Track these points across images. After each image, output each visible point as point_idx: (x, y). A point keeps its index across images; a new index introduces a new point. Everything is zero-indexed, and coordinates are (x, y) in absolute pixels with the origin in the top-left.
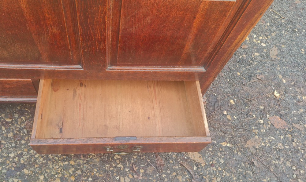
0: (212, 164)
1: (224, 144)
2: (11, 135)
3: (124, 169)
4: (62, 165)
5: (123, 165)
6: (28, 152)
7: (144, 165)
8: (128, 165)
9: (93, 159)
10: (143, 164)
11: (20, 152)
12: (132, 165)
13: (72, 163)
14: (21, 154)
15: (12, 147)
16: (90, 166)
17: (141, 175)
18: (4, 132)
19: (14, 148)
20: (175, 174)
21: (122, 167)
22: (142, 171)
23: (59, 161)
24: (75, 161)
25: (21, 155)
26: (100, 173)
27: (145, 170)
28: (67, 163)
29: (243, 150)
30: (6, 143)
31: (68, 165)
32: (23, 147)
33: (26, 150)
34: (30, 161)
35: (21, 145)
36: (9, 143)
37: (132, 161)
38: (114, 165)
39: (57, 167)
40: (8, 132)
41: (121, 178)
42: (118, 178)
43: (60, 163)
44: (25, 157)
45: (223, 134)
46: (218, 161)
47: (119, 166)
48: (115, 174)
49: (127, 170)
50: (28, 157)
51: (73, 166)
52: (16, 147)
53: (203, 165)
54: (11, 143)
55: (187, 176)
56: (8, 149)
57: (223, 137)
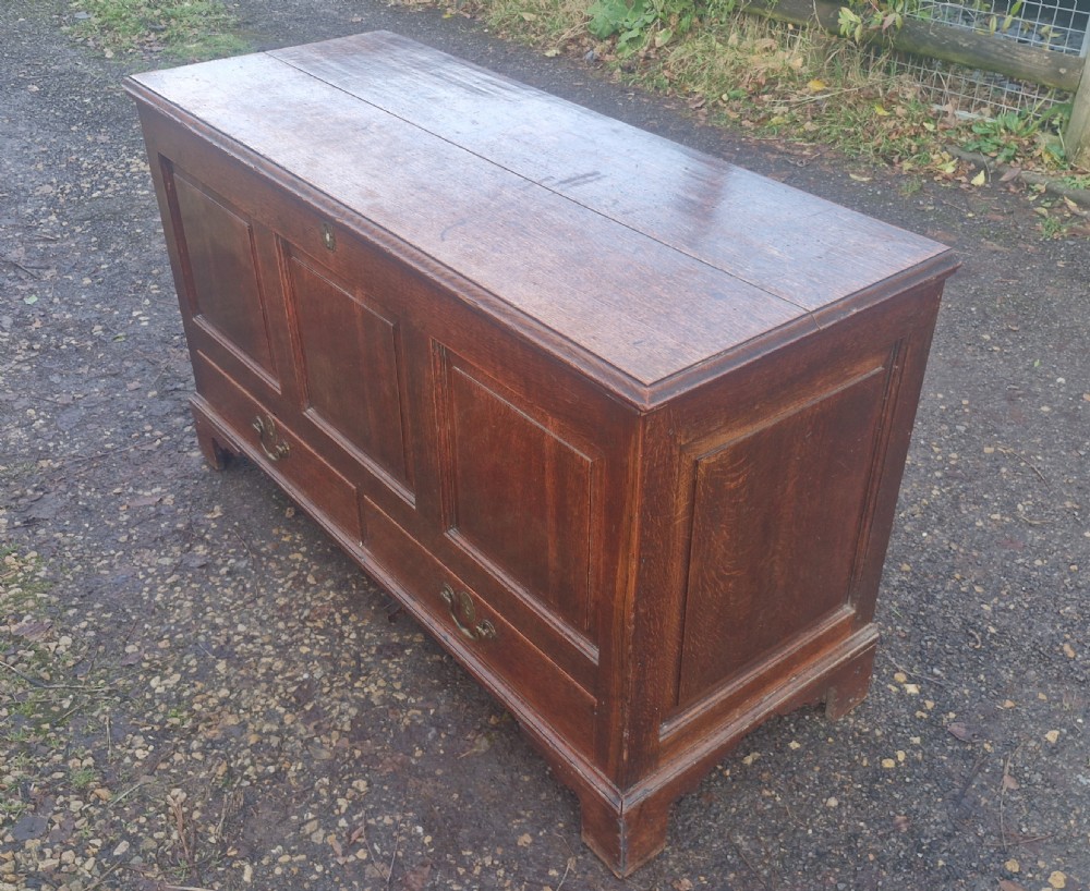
2: (281, 601)
3: (340, 816)
4: (272, 707)
5: (348, 809)
6: (263, 645)
7: (382, 851)
8: (355, 818)
9: (322, 748)
10: (381, 847)
11: (257, 634)
13: (288, 719)
14: (254, 637)
15: (258, 618)
16: (302, 751)
17: (351, 858)
19: (258, 623)
21: (343, 810)
22: (362, 854)
23: (277, 698)
25: (249, 639)
27: (368, 861)
28: (282, 710)
30: (261, 607)
31: (279, 715)
32: (270, 631)
33: (266, 639)
34: (248, 658)
35: (272, 626)
38: (335, 792)
39: (262, 702)
41: (315, 822)
42: (311, 816)
43: (273, 702)
44: (250, 646)
47: (341, 802)
48: (315, 806)
49: (343, 823)
50: (254, 650)
51: (282, 723)
52: (262, 623)
54: (265, 611)
56: (251, 615)
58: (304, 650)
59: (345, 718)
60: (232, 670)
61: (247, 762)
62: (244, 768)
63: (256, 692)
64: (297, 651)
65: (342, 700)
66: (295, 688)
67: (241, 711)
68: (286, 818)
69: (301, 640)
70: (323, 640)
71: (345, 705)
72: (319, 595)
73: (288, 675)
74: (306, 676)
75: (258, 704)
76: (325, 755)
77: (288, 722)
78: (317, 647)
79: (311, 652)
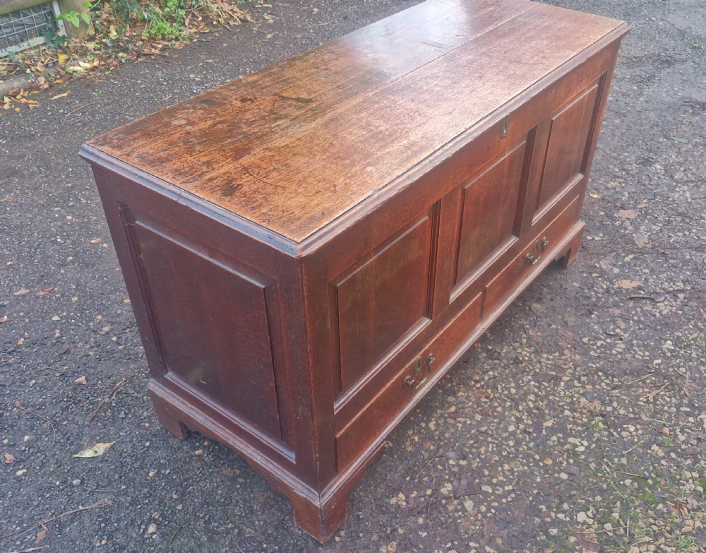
0: (645, 279)
1: (627, 259)
2: (478, 417)
6: (519, 411)
12: (606, 333)
14: (517, 418)
15: (499, 423)
18: (468, 422)
20: (639, 309)
24: (565, 375)
26: (598, 363)
28: (562, 384)
29: (642, 251)
33: (514, 412)
36: (490, 423)
37: (601, 331)
40: (472, 418)
45: (615, 253)
46: (645, 273)
50: (526, 414)
53: (642, 285)
55: (648, 302)
57: (618, 255)
58: (513, 391)
59: (551, 357)
60: (547, 417)
61: (603, 384)
62: (607, 385)
63: (557, 399)
64: (516, 394)
65: (540, 362)
66: (544, 383)
67: (575, 399)
68: (622, 359)
69: (506, 396)
70: (501, 385)
71: (542, 360)
72: (465, 400)
73: (536, 390)
74: (532, 383)
75: (565, 394)
76: (578, 357)
77: (568, 378)
78: (507, 386)
79: (513, 387)
